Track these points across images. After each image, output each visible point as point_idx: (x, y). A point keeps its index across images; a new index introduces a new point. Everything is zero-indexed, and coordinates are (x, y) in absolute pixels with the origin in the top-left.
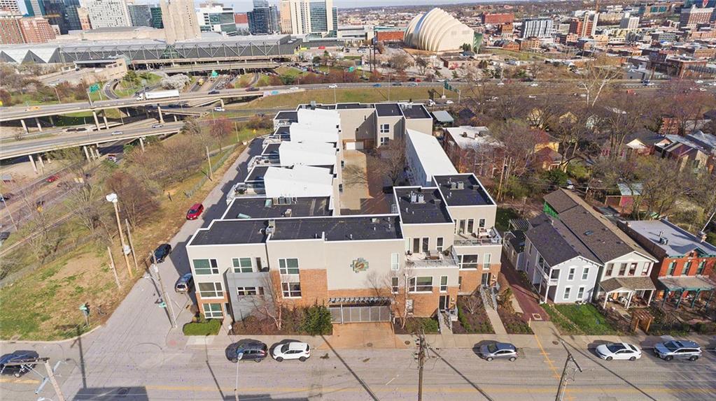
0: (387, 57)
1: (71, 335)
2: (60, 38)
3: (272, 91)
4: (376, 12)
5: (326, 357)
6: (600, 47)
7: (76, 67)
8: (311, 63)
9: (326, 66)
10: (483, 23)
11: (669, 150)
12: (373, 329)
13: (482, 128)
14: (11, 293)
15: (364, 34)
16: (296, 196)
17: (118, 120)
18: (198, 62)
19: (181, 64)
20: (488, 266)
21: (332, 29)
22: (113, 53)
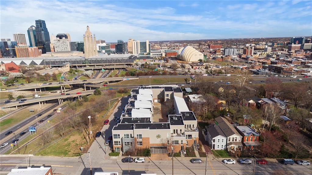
0: (170, 64)
1: (78, 156)
2: (43, 55)
3: (126, 79)
4: (166, 43)
5: (149, 162)
6: (255, 60)
7: (51, 67)
8: (141, 66)
9: (146, 67)
10: (209, 48)
11: (262, 104)
12: (162, 155)
13: (200, 95)
14: (57, 145)
15: (161, 54)
16: (140, 117)
17: (69, 88)
18: (97, 65)
19: (90, 66)
20: (195, 138)
21: (148, 52)
22: (64, 62)
